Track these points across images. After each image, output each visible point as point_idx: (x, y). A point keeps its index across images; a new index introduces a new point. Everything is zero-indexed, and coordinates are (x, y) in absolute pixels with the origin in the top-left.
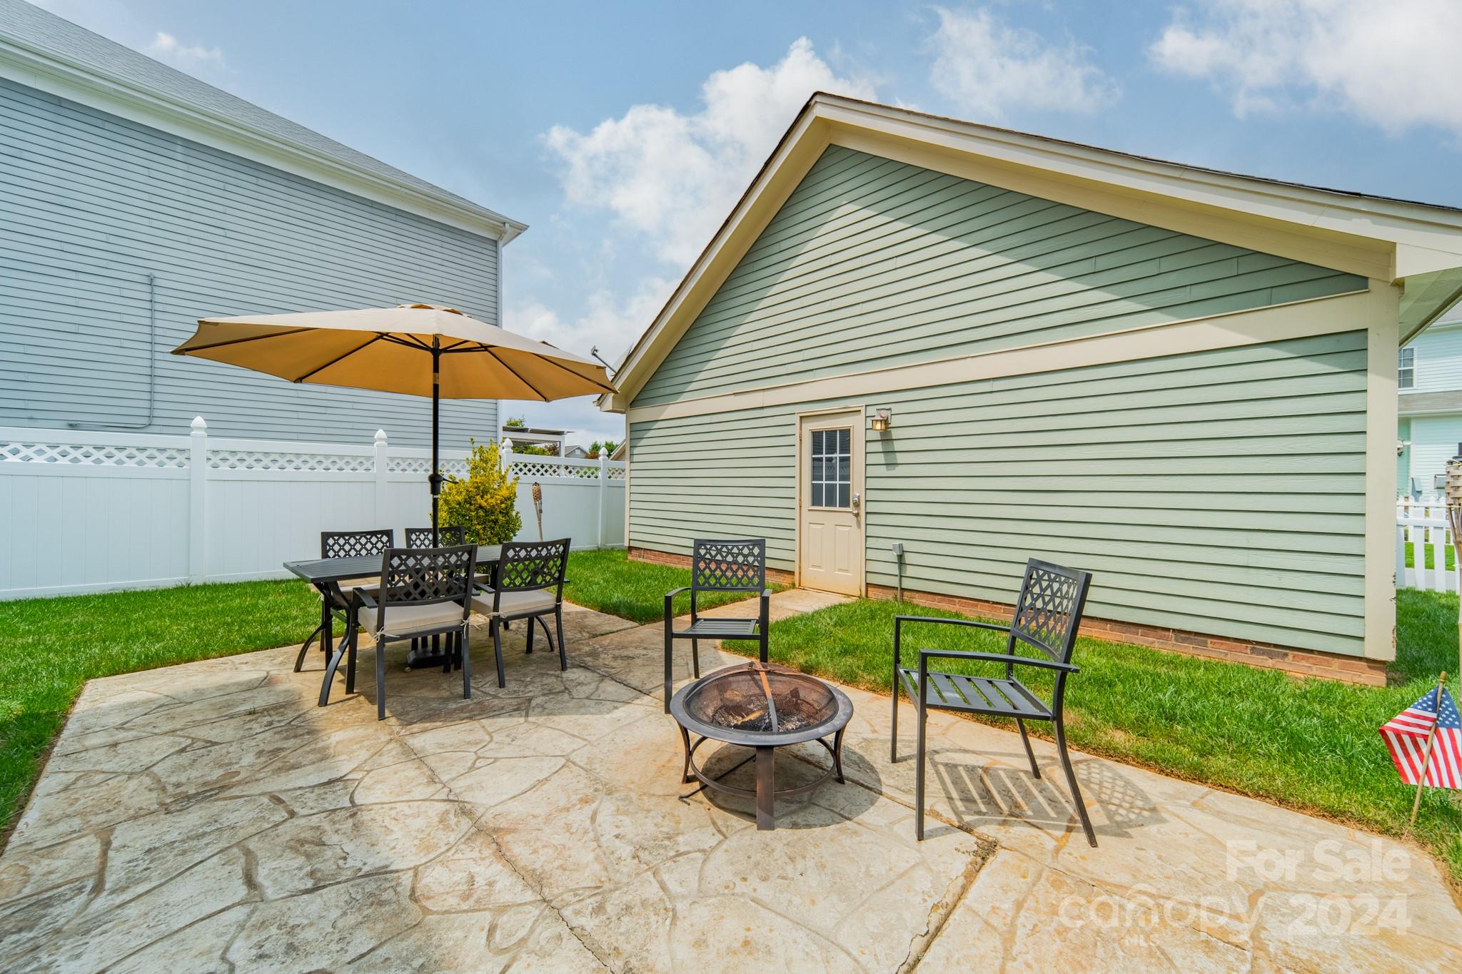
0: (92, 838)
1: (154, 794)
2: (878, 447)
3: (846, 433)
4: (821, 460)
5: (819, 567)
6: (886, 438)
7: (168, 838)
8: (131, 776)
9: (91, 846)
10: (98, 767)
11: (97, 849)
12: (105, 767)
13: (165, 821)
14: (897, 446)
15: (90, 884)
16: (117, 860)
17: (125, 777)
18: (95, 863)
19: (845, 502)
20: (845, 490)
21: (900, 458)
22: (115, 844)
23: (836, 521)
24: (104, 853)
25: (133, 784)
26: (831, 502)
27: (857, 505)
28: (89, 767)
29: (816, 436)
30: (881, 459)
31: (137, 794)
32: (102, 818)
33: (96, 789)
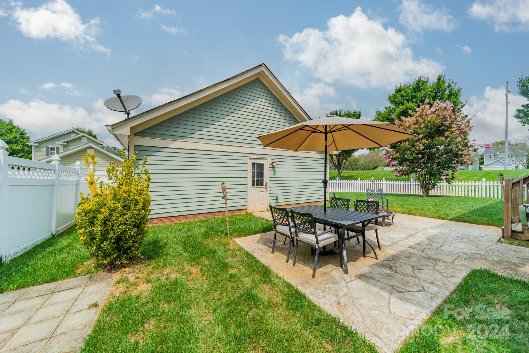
0: (455, 263)
1: (438, 264)
2: (272, 169)
3: (262, 165)
4: (255, 172)
5: (255, 205)
6: (273, 167)
7: (444, 256)
8: (438, 271)
9: (456, 262)
10: (442, 278)
11: (456, 261)
12: (440, 276)
13: (441, 259)
14: (276, 169)
15: (460, 257)
16: (454, 258)
17: (439, 271)
18: (457, 259)
19: (262, 185)
20: (262, 181)
21: (277, 173)
22: (452, 260)
23: (259, 190)
24: (455, 260)
25: (439, 268)
26: (258, 185)
27: (266, 185)
28: (444, 279)
29: (254, 164)
30: (272, 172)
31: (441, 266)
32: (451, 265)
33: (448, 272)
